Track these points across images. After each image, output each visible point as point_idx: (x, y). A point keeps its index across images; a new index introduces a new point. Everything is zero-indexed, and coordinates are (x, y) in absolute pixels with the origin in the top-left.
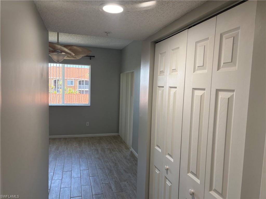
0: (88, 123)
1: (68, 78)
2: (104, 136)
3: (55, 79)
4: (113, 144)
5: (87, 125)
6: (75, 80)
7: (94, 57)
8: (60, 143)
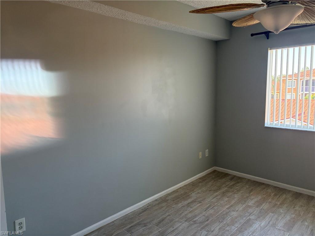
8: (304, 211)
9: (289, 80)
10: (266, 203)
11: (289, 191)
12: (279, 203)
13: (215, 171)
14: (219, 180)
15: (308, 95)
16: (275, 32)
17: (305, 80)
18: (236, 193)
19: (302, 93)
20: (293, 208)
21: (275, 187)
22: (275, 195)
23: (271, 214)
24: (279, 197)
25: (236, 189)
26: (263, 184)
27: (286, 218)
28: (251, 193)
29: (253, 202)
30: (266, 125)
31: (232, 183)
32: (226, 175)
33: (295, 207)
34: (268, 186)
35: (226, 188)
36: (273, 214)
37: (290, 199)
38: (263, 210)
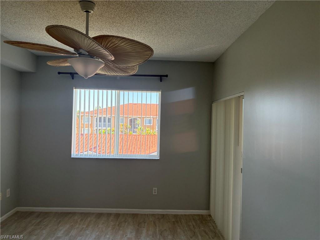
0: (155, 190)
1: (147, 117)
2: (182, 215)
3: (131, 117)
4: (200, 237)
5: (154, 194)
6: (154, 118)
7: (167, 76)
8: (105, 227)
9: (86, 116)
10: (74, 230)
11: (93, 214)
12: (85, 227)
13: (17, 213)
14: (24, 221)
15: (101, 130)
16: (84, 77)
17: (99, 117)
18: (44, 229)
19: (96, 128)
20: (97, 227)
21: (81, 213)
22: (82, 220)
23: (79, 238)
24: (85, 221)
25: (44, 225)
26: (70, 213)
27: (92, 237)
28: (60, 225)
29: (62, 232)
30: (72, 156)
31: (39, 220)
32: (32, 213)
33: (98, 226)
34: (74, 214)
35: (33, 227)
36: (81, 237)
37: (94, 220)
38: (72, 237)
